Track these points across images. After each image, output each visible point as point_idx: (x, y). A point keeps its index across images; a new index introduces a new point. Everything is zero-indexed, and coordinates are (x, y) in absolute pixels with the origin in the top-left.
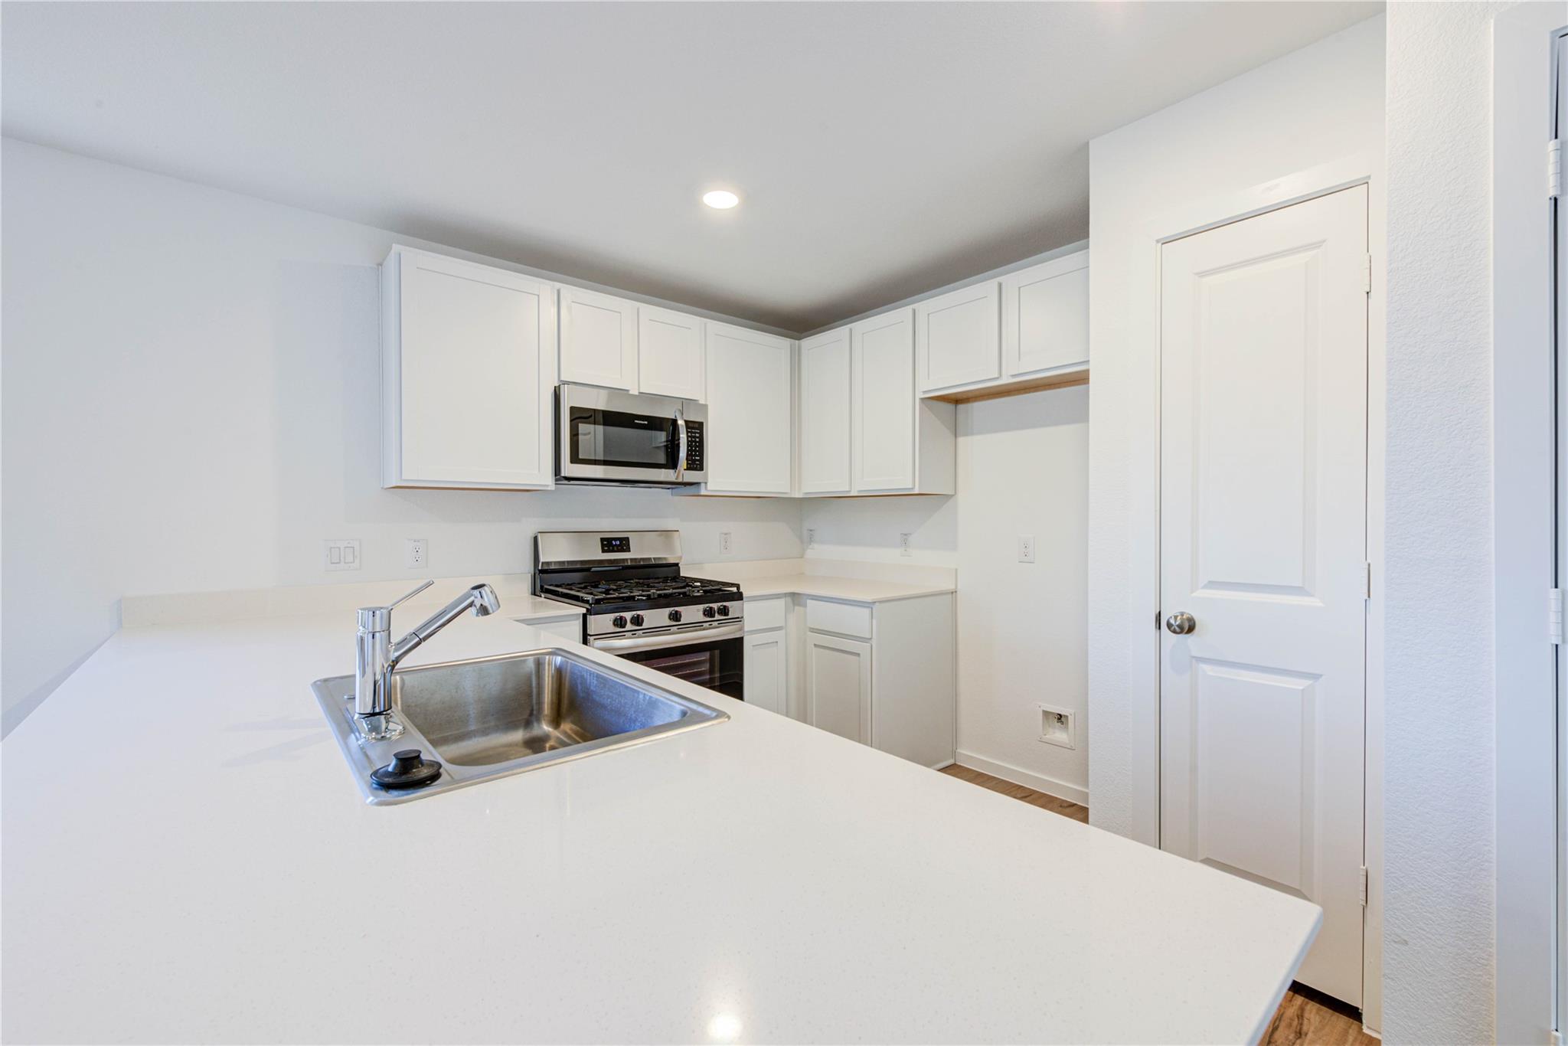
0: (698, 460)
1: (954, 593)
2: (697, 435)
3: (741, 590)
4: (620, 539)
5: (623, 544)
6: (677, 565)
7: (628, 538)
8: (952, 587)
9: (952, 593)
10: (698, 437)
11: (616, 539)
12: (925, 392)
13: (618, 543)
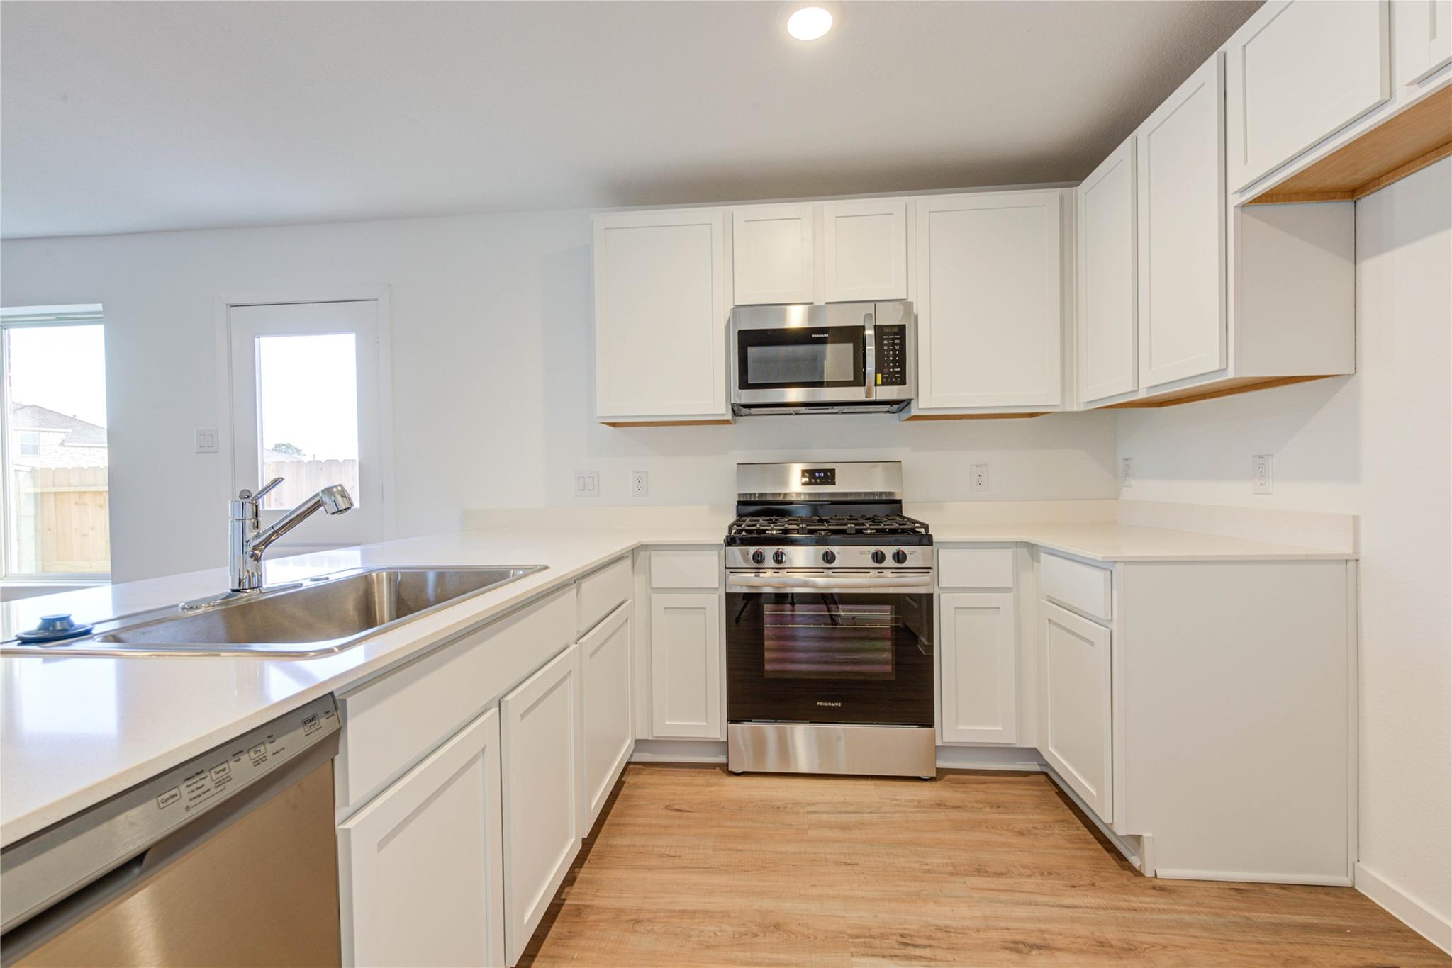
0: (897, 372)
1: (1350, 562)
2: (897, 341)
3: (930, 533)
4: (825, 471)
5: (827, 476)
6: (899, 502)
7: (834, 470)
8: (1347, 550)
9: (1347, 561)
10: (897, 344)
11: (819, 471)
12: (1243, 191)
13: (822, 475)
